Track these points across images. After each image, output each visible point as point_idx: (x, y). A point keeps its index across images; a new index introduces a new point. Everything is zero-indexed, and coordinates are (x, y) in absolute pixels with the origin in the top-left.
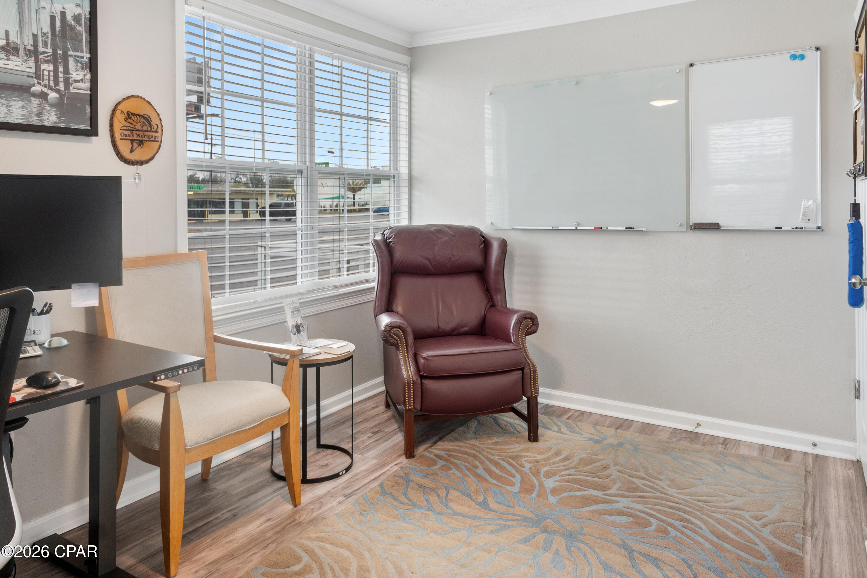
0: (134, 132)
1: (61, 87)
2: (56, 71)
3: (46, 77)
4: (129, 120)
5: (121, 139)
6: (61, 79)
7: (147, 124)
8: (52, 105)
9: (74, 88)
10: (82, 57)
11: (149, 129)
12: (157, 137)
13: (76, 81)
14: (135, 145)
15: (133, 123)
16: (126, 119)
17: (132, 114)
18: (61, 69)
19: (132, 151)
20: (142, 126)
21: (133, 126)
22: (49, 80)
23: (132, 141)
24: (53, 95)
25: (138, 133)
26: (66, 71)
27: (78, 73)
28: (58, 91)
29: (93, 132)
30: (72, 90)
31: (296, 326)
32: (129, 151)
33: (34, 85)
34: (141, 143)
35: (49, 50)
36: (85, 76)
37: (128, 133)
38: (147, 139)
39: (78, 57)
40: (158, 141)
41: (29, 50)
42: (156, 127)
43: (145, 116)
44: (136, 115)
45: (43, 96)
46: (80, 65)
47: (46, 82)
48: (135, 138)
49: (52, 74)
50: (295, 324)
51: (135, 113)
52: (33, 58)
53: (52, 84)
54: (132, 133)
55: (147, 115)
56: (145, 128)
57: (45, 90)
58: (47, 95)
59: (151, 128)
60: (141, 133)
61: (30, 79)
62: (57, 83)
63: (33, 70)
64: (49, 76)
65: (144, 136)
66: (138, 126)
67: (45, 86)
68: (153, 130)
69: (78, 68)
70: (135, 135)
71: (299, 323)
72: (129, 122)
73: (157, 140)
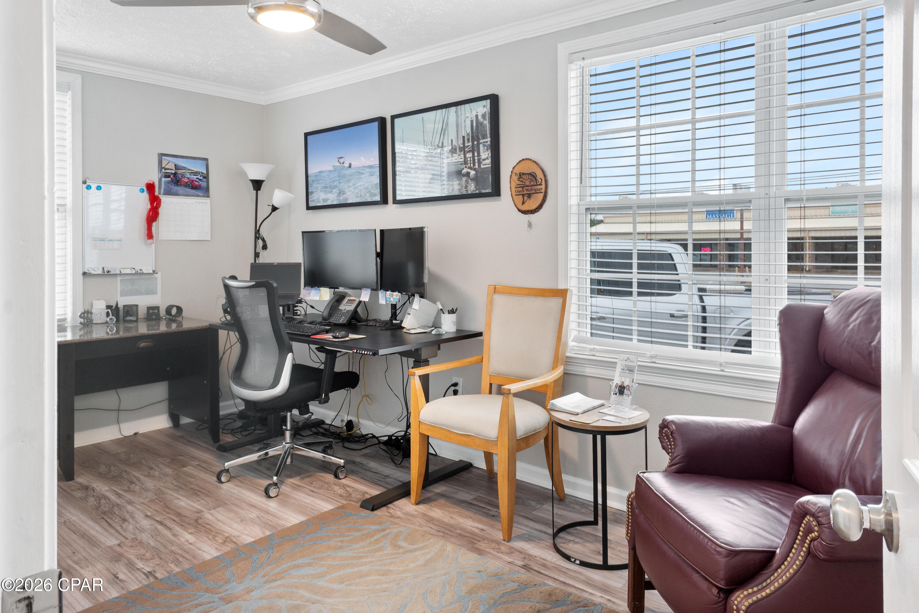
0: (525, 188)
1: (477, 166)
2: (473, 156)
3: (469, 162)
4: (521, 179)
5: (516, 195)
6: (476, 161)
7: (533, 179)
8: (472, 180)
9: (483, 165)
10: (487, 142)
11: (535, 184)
12: (542, 189)
13: (484, 160)
14: (526, 198)
15: (524, 181)
16: (519, 179)
17: (523, 174)
18: (476, 154)
19: (523, 203)
20: (530, 182)
21: (524, 184)
22: (471, 163)
23: (523, 195)
24: (473, 173)
25: (527, 188)
26: (479, 155)
27: (485, 154)
28: (475, 170)
29: (496, 192)
30: (482, 166)
31: (620, 386)
32: (521, 203)
33: (463, 169)
34: (529, 196)
35: (470, 144)
36: (488, 154)
37: (521, 189)
38: (534, 192)
39: (485, 142)
40: (542, 192)
41: (461, 147)
42: (540, 181)
43: (532, 173)
44: (525, 174)
45: (468, 174)
46: (486, 148)
47: (469, 165)
48: (525, 193)
49: (472, 159)
50: (620, 384)
51: (526, 172)
52: (463, 152)
53: (472, 166)
54: (523, 189)
55: (534, 173)
56: (532, 183)
57: (469, 170)
58: (469, 173)
59: (537, 182)
60: (529, 188)
61: (462, 165)
62: (474, 165)
63: (463, 160)
64: (470, 160)
65: (531, 190)
66: (527, 183)
67: (469, 168)
68: (538, 184)
69: (485, 150)
70: (525, 191)
71: (625, 384)
72: (521, 181)
73: (541, 191)
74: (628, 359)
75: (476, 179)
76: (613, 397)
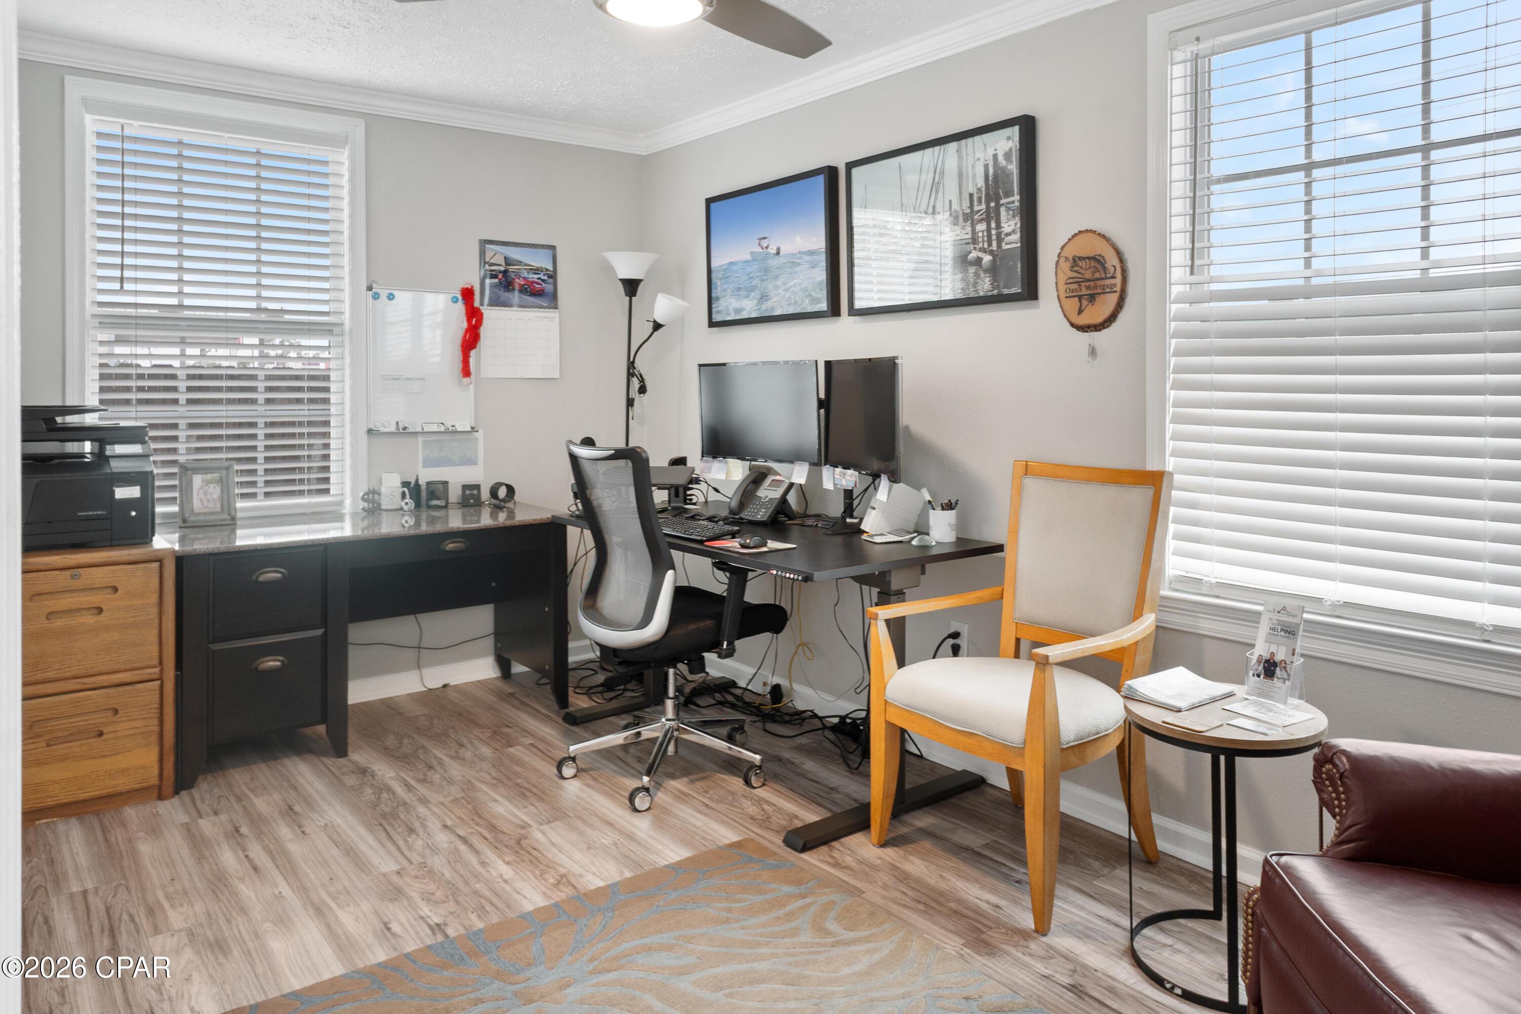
0: (1083, 284)
1: (994, 246)
2: (989, 229)
3: (980, 239)
4: (1076, 268)
5: (1067, 297)
6: (994, 237)
7: (1099, 267)
8: (986, 271)
9: (1006, 244)
10: (1013, 202)
11: (1103, 276)
12: (1115, 285)
13: (1008, 235)
14: (1085, 302)
15: (1081, 271)
16: (1072, 269)
17: (1079, 258)
18: (993, 225)
19: (1080, 312)
20: (1093, 273)
21: (1081, 276)
22: (983, 242)
23: (1080, 297)
24: (987, 258)
25: (1087, 284)
26: (998, 226)
27: (1009, 223)
28: (991, 253)
29: (1030, 292)
30: (1005, 247)
31: (1267, 661)
32: (1077, 312)
33: (970, 252)
34: (1092, 298)
35: (983, 206)
36: (1016, 224)
37: (1075, 286)
38: (1101, 291)
39: (1009, 203)
40: (1116, 292)
41: (967, 214)
42: (1112, 270)
43: (1097, 257)
44: (1084, 258)
45: (978, 261)
46: (1011, 212)
47: (981, 245)
48: (1084, 292)
49: (985, 234)
50: (1266, 656)
51: (1084, 255)
52: (970, 222)
53: (986, 245)
54: (1080, 285)
55: (1100, 255)
56: (1097, 275)
57: (980, 254)
58: (982, 259)
59: (1106, 273)
60: (1091, 284)
61: (968, 246)
62: (990, 245)
63: (969, 236)
64: (983, 236)
65: (1096, 287)
66: (1088, 275)
67: (980, 250)
68: (1108, 275)
69: (1009, 217)
70: (1084, 289)
71: (1279, 658)
72: (1076, 272)
73: (1115, 289)
74: (1284, 609)
75: (993, 270)
76: (1252, 680)
